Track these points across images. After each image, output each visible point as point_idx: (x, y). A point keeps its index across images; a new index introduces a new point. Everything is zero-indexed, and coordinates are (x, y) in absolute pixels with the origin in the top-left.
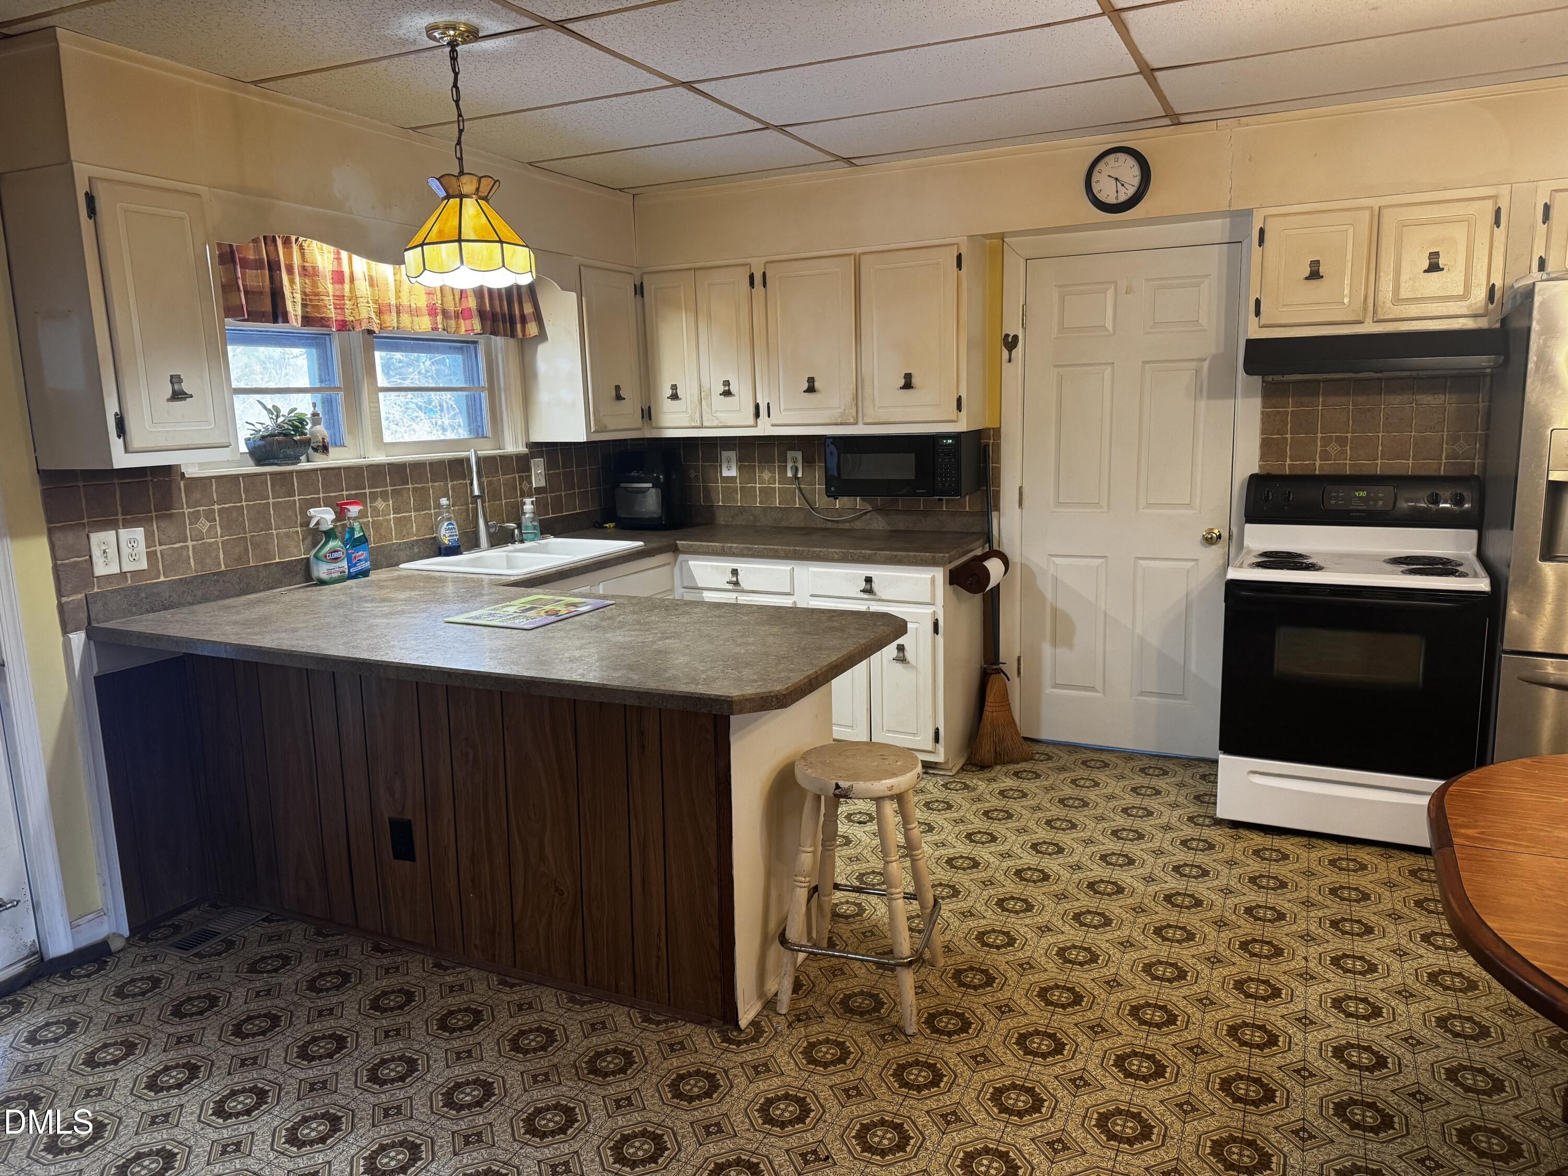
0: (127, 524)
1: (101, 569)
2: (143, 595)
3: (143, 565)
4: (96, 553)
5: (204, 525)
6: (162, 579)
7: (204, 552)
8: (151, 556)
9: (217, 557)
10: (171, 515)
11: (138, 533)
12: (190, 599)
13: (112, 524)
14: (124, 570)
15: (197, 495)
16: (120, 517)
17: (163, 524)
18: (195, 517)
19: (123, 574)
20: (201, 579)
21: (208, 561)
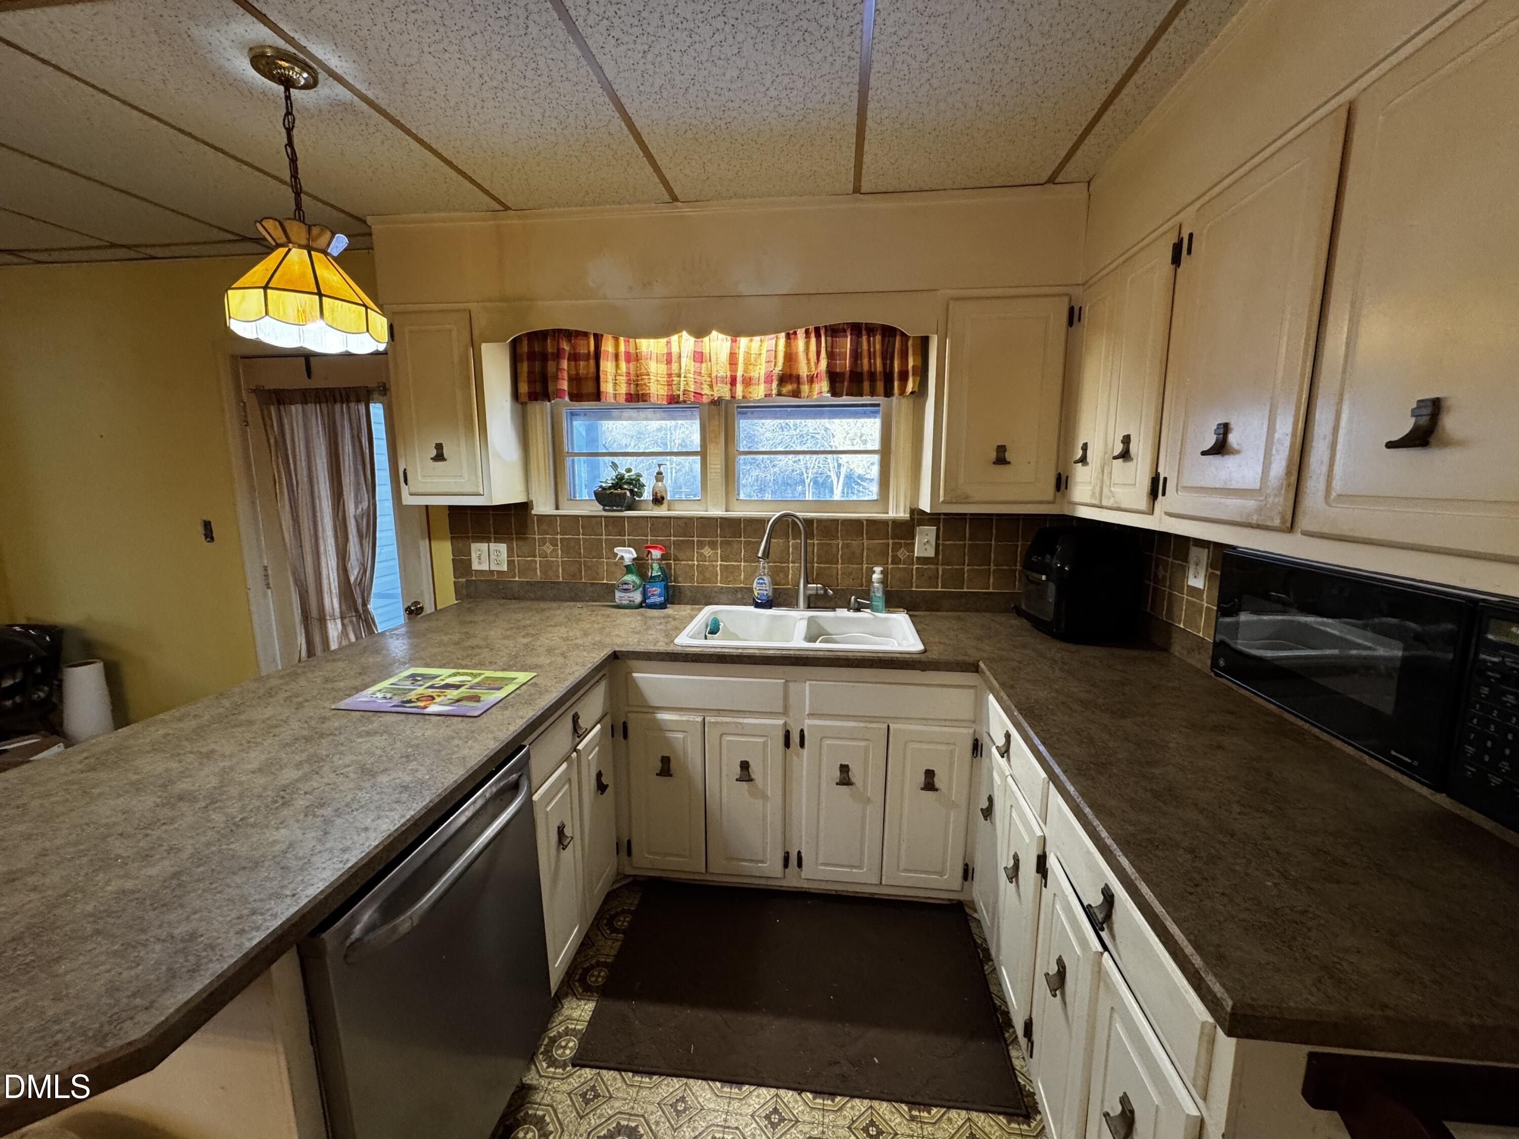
0: (498, 540)
1: (476, 566)
2: (501, 587)
3: (505, 568)
4: (474, 556)
5: (548, 548)
6: (517, 579)
7: (547, 566)
8: (510, 563)
9: (557, 571)
10: (526, 538)
11: (503, 547)
12: (532, 596)
13: (487, 540)
14: (492, 569)
15: (545, 527)
16: (492, 536)
17: (520, 543)
18: (543, 542)
19: (491, 572)
20: (542, 584)
21: (550, 573)
